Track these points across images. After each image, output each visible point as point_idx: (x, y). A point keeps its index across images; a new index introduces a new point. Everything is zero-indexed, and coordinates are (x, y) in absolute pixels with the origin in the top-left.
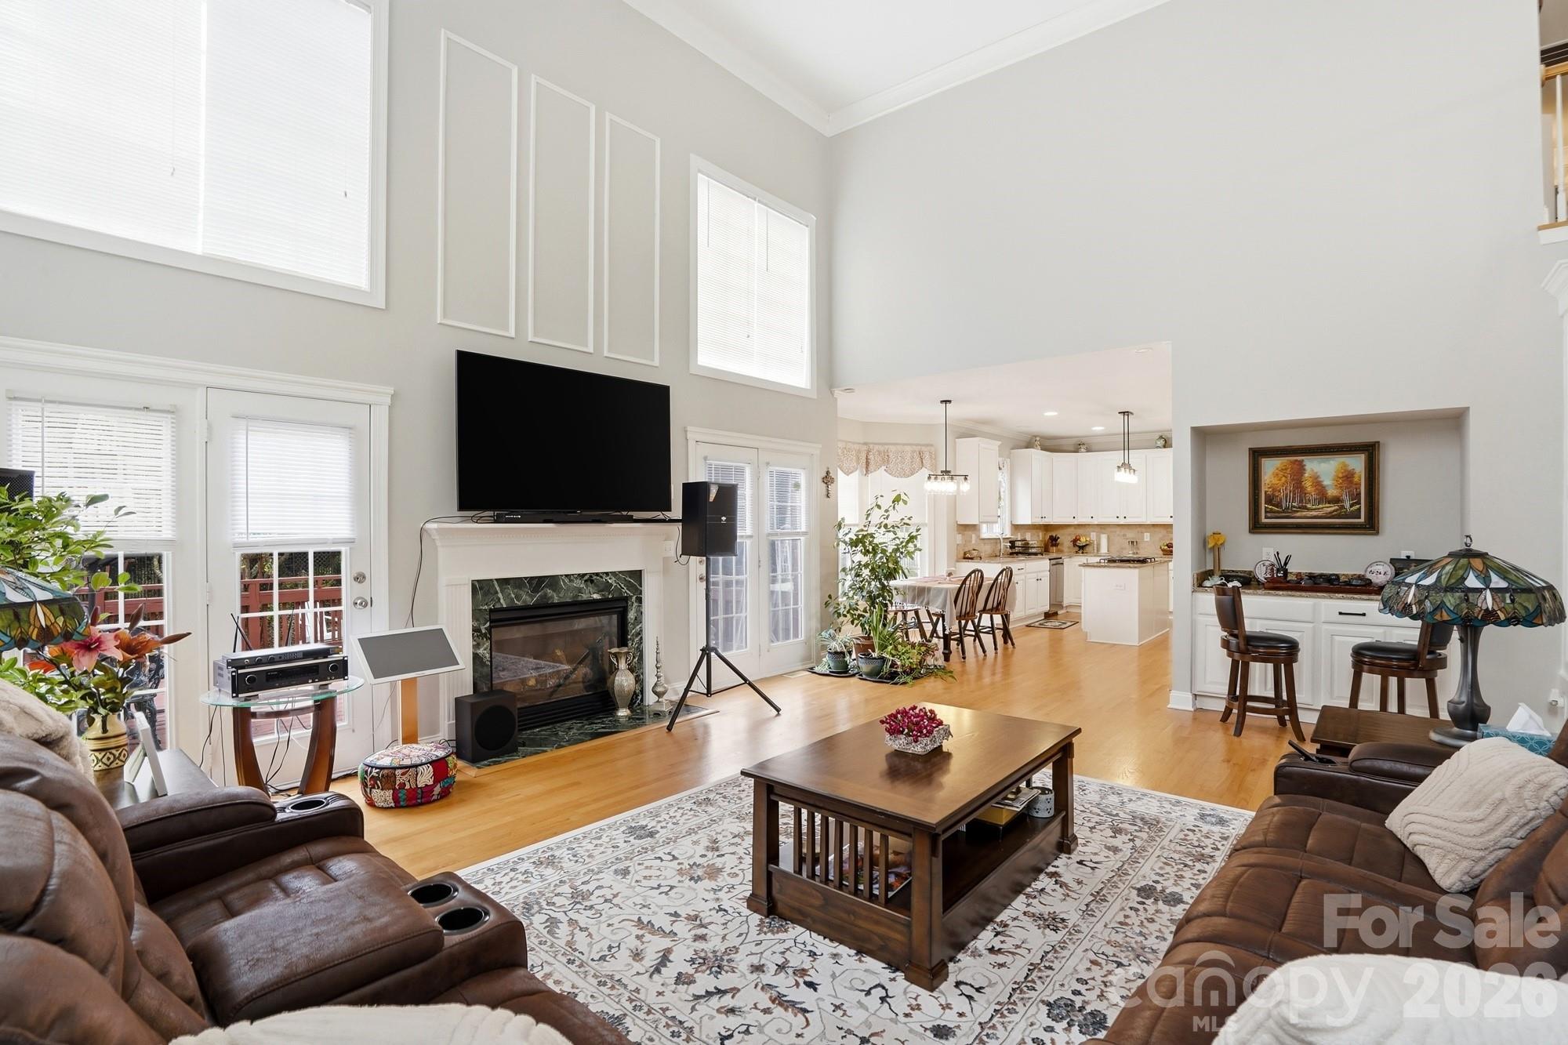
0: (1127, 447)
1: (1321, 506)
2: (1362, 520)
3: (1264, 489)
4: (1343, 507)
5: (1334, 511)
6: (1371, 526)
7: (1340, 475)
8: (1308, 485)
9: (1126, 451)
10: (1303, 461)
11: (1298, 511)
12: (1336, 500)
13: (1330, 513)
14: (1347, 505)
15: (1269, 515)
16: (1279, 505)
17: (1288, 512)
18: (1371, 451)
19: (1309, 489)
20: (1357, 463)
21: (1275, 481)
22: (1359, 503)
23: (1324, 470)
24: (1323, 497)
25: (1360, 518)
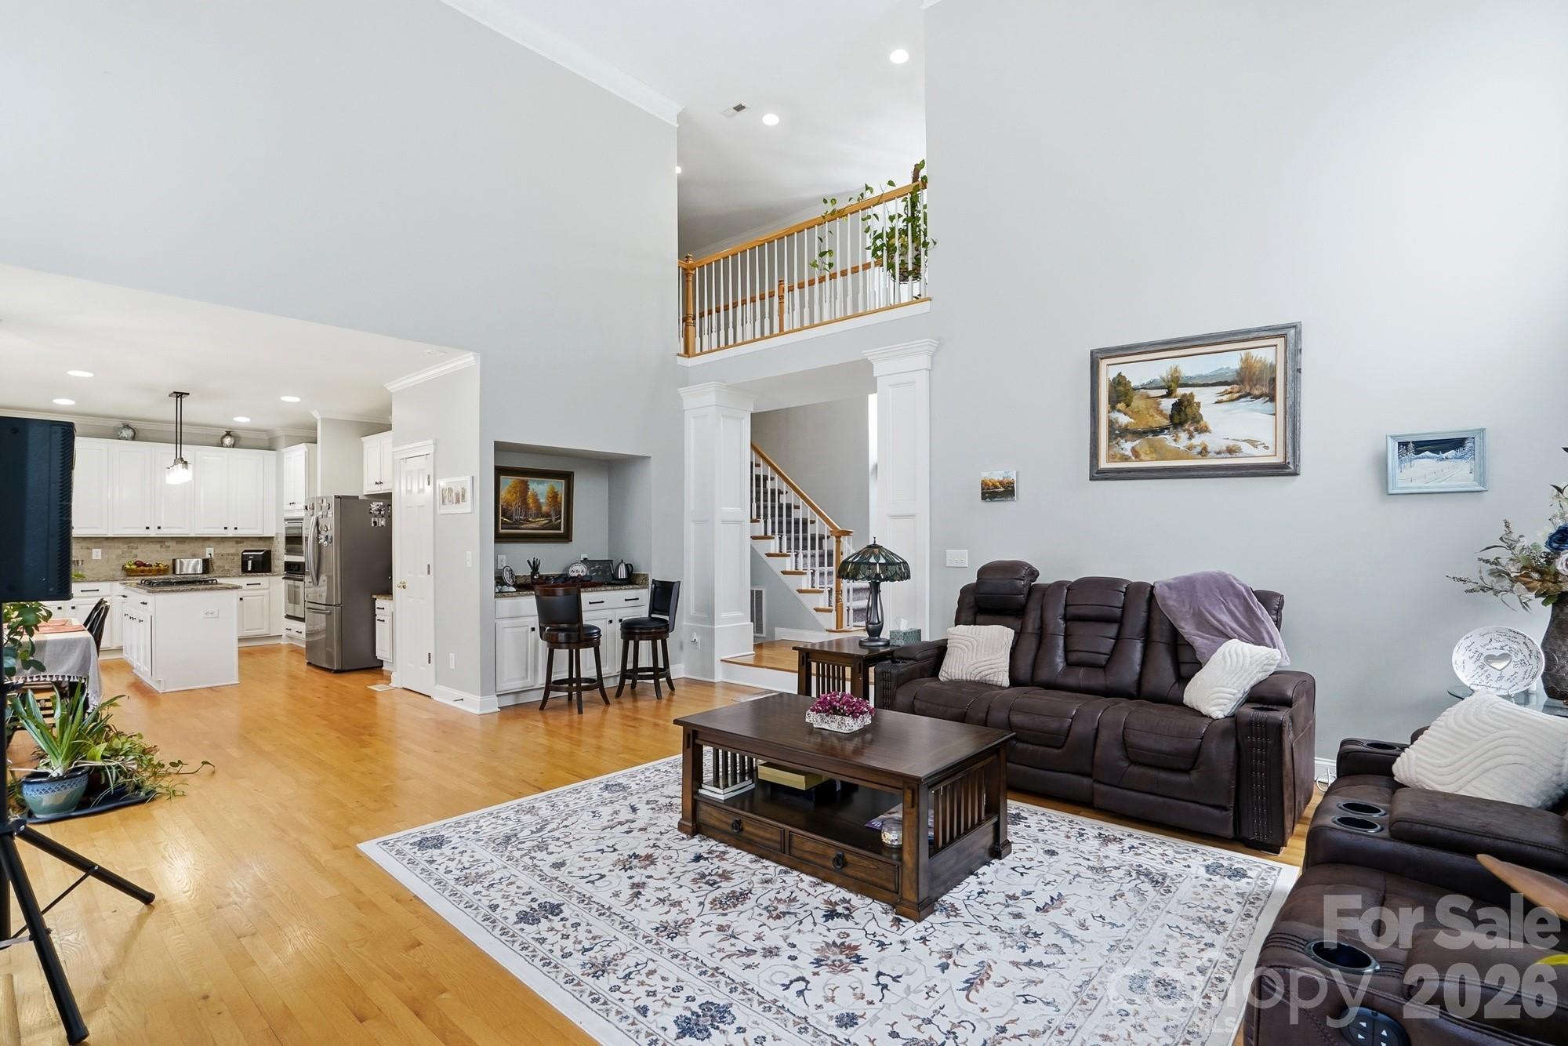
0: (179, 441)
1: (538, 519)
2: (562, 531)
3: (501, 503)
4: (551, 521)
5: (546, 524)
6: (566, 537)
7: (550, 496)
8: (530, 501)
9: (179, 446)
10: (527, 482)
11: (523, 524)
12: (547, 515)
13: (543, 526)
14: (554, 519)
15: (505, 526)
16: (510, 518)
17: (516, 524)
18: (568, 477)
19: (531, 505)
20: (560, 486)
21: (509, 496)
22: (560, 518)
23: (540, 489)
24: (540, 514)
25: (560, 529)
